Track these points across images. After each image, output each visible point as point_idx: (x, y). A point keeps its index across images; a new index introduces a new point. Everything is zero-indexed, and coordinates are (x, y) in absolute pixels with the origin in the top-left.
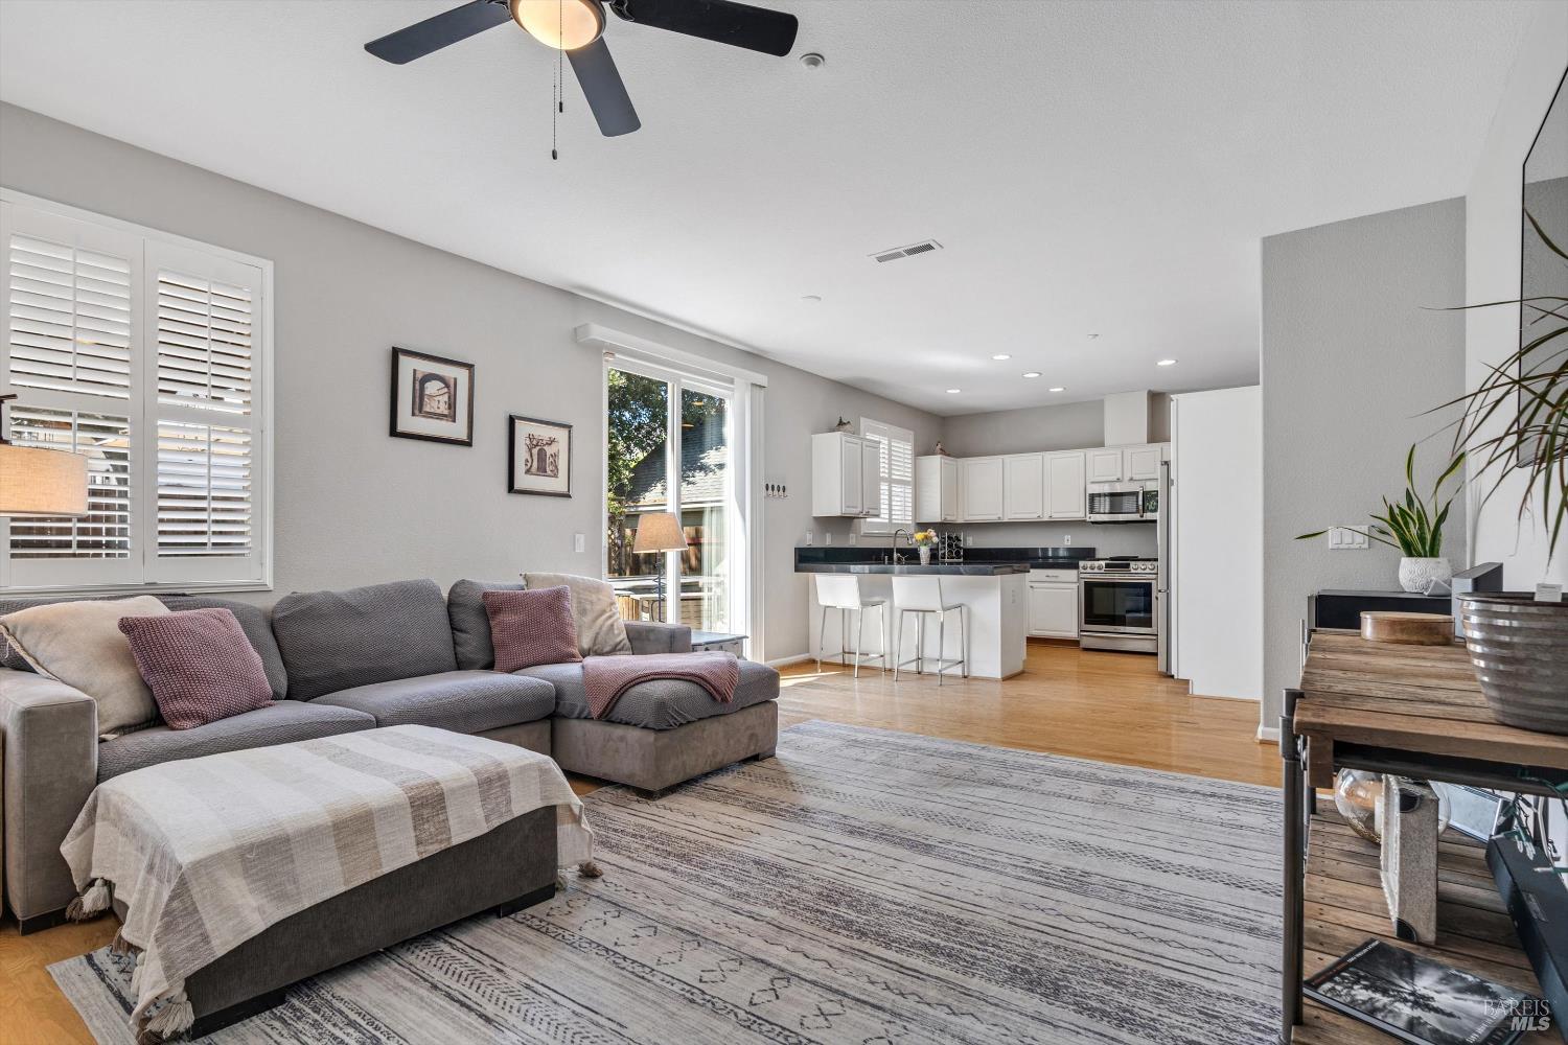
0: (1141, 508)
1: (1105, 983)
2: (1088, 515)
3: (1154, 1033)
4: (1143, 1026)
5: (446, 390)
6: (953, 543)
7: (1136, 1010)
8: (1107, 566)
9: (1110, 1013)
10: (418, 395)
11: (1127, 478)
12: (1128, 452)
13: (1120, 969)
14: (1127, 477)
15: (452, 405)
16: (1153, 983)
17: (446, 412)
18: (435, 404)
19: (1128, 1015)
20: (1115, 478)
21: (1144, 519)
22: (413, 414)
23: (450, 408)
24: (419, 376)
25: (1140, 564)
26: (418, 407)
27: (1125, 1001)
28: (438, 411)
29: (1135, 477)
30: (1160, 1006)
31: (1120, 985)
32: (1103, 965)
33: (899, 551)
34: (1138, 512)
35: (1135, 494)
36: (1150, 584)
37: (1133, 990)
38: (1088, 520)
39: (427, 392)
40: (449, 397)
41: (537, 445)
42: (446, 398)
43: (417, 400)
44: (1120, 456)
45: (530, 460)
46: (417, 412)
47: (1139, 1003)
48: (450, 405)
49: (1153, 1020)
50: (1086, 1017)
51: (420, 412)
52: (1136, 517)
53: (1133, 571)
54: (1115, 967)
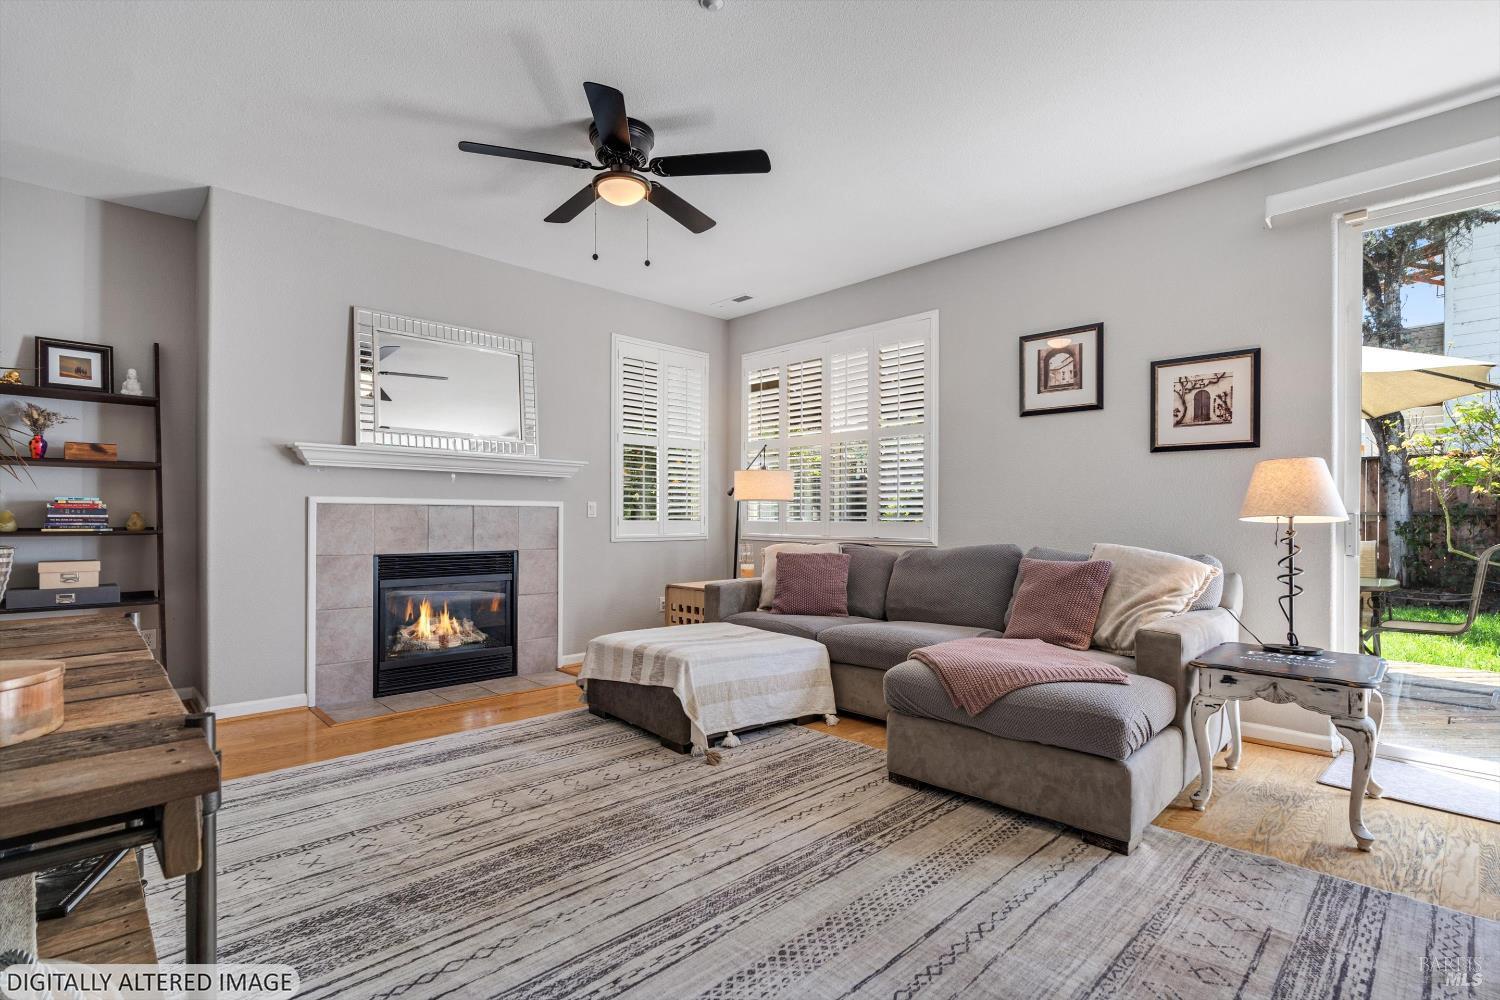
1: (349, 937)
3: (275, 935)
4: (288, 933)
5: (1071, 359)
7: (304, 938)
9: (321, 923)
10: (1043, 372)
13: (354, 955)
15: (1078, 373)
16: (314, 966)
17: (1072, 381)
18: (1059, 377)
19: (307, 931)
22: (1039, 392)
23: (1075, 376)
24: (1043, 354)
26: (1044, 384)
27: (320, 938)
28: (1065, 382)
30: (289, 955)
31: (337, 945)
32: (370, 947)
37: (323, 949)
39: (1052, 367)
40: (1075, 366)
41: (1194, 388)
42: (1071, 367)
43: (1043, 378)
45: (1181, 409)
46: (1042, 389)
47: (307, 944)
48: (1075, 372)
49: (285, 941)
50: (333, 909)
51: (1045, 388)
54: (359, 953)
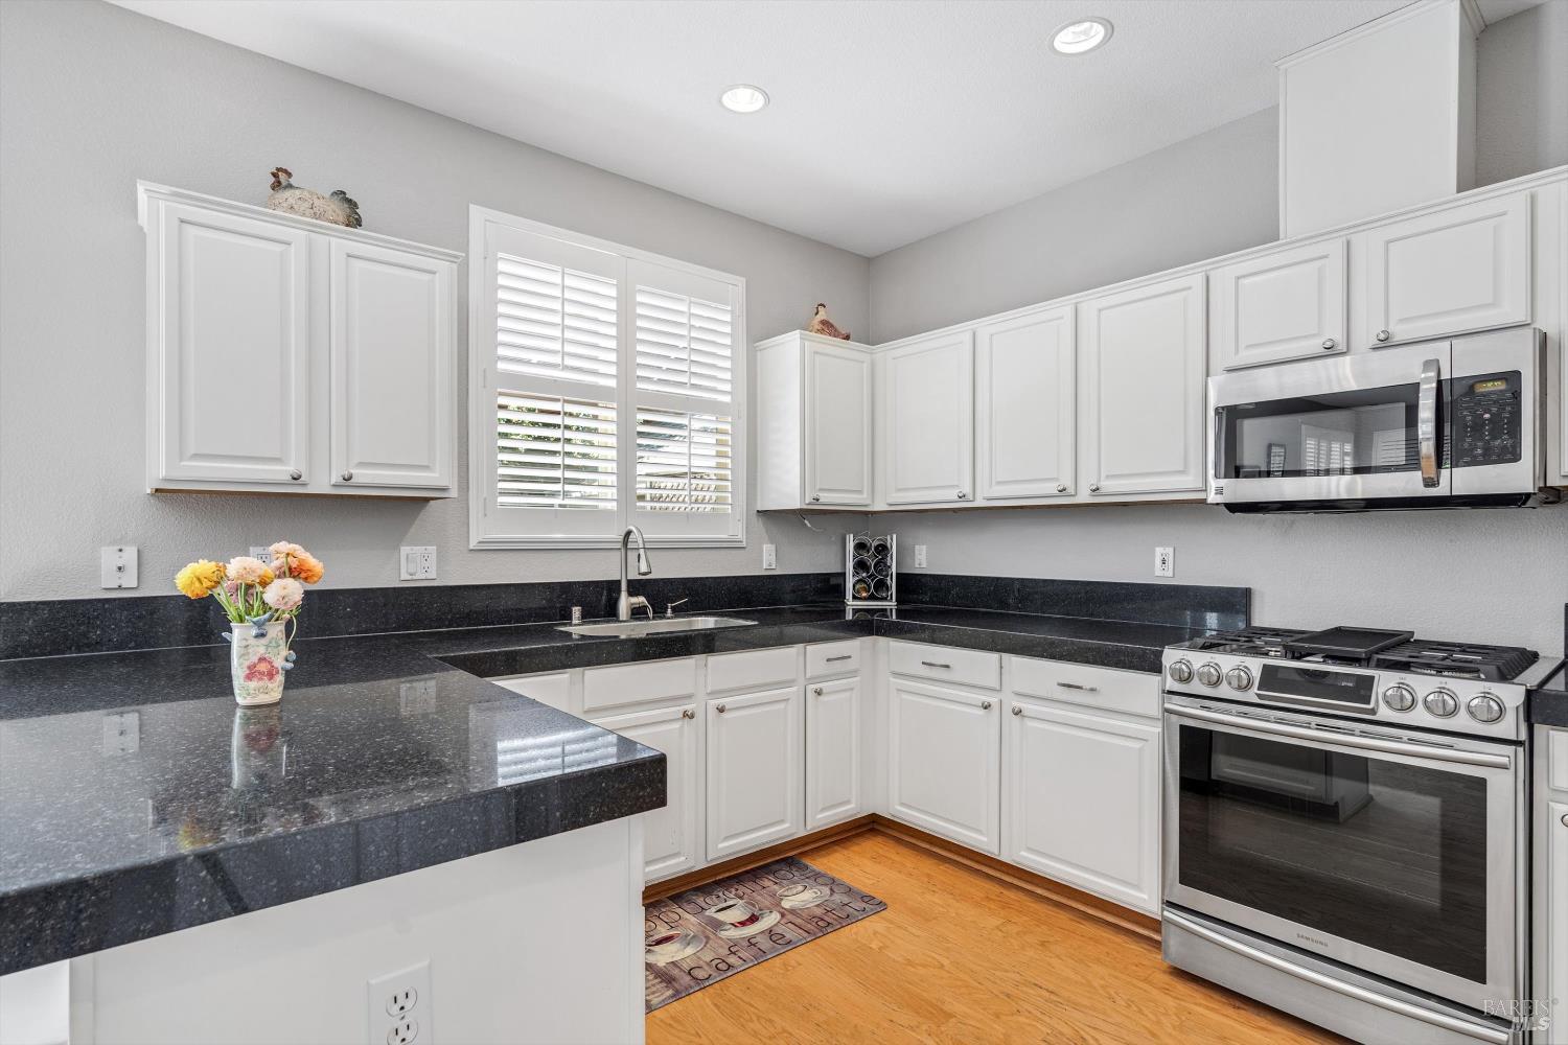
0: (1427, 448)
2: (1213, 483)
6: (873, 558)
8: (1270, 678)
11: (1365, 335)
12: (1368, 246)
14: (1366, 332)
20: (1315, 346)
21: (1442, 490)
25: (1423, 684)
29: (1400, 333)
33: (635, 587)
34: (1413, 462)
35: (1406, 395)
36: (1481, 784)
38: (1212, 498)
44: (1336, 264)
52: (1408, 484)
53: (1384, 713)
